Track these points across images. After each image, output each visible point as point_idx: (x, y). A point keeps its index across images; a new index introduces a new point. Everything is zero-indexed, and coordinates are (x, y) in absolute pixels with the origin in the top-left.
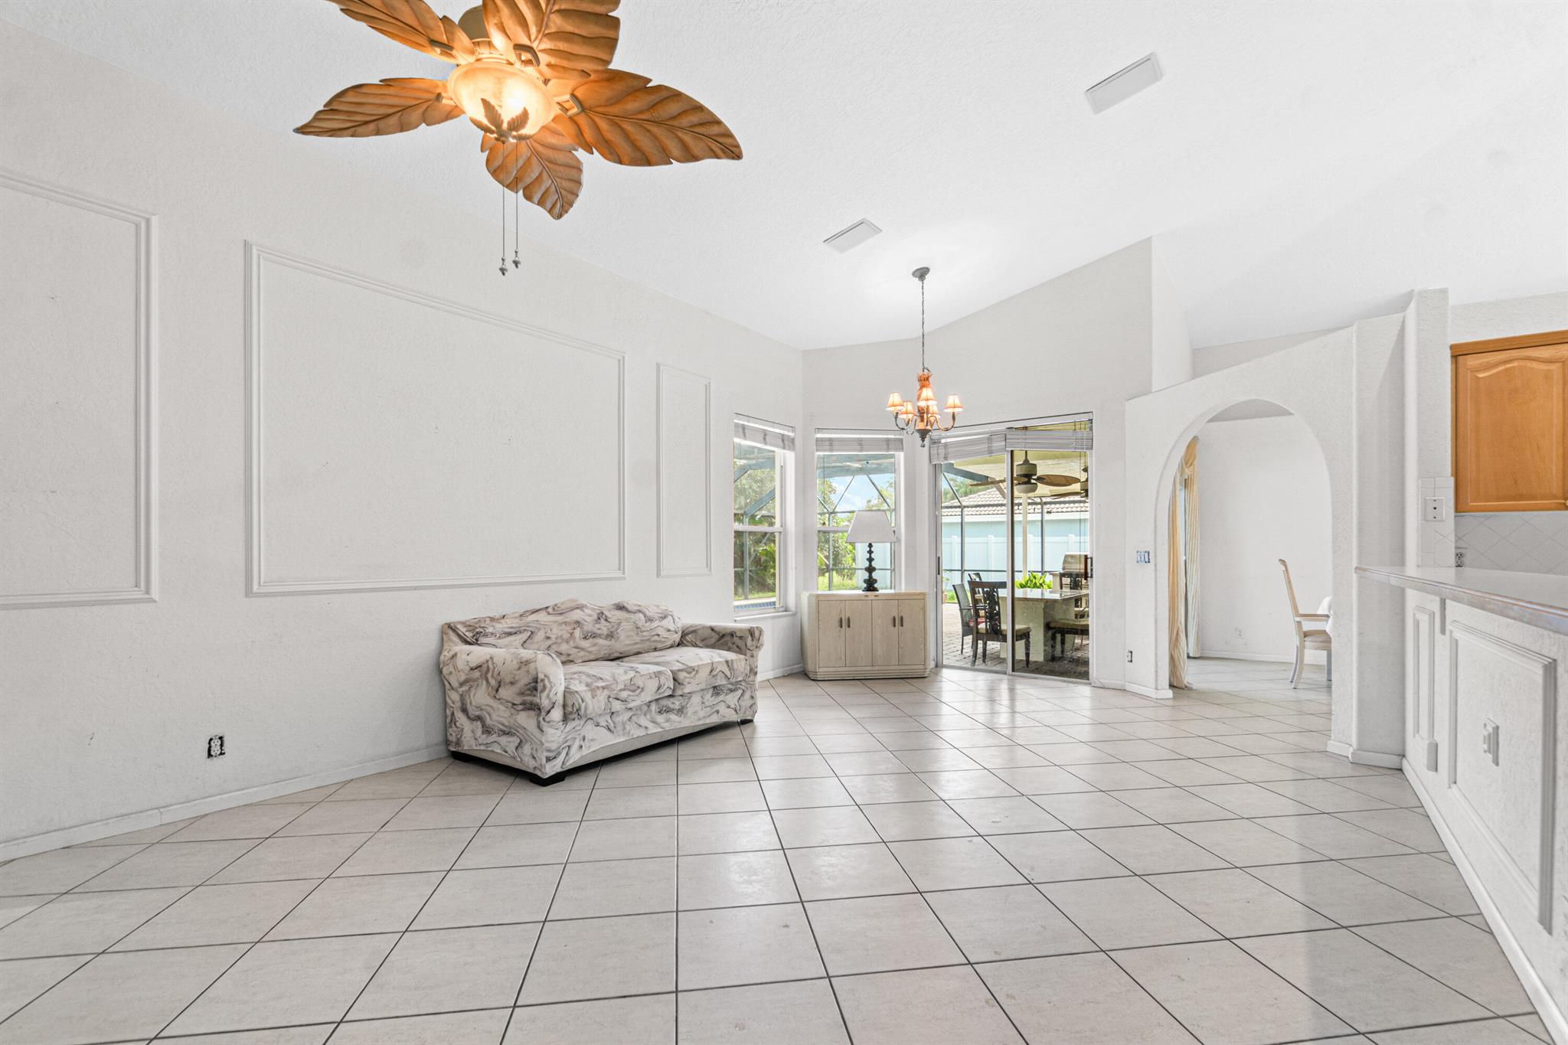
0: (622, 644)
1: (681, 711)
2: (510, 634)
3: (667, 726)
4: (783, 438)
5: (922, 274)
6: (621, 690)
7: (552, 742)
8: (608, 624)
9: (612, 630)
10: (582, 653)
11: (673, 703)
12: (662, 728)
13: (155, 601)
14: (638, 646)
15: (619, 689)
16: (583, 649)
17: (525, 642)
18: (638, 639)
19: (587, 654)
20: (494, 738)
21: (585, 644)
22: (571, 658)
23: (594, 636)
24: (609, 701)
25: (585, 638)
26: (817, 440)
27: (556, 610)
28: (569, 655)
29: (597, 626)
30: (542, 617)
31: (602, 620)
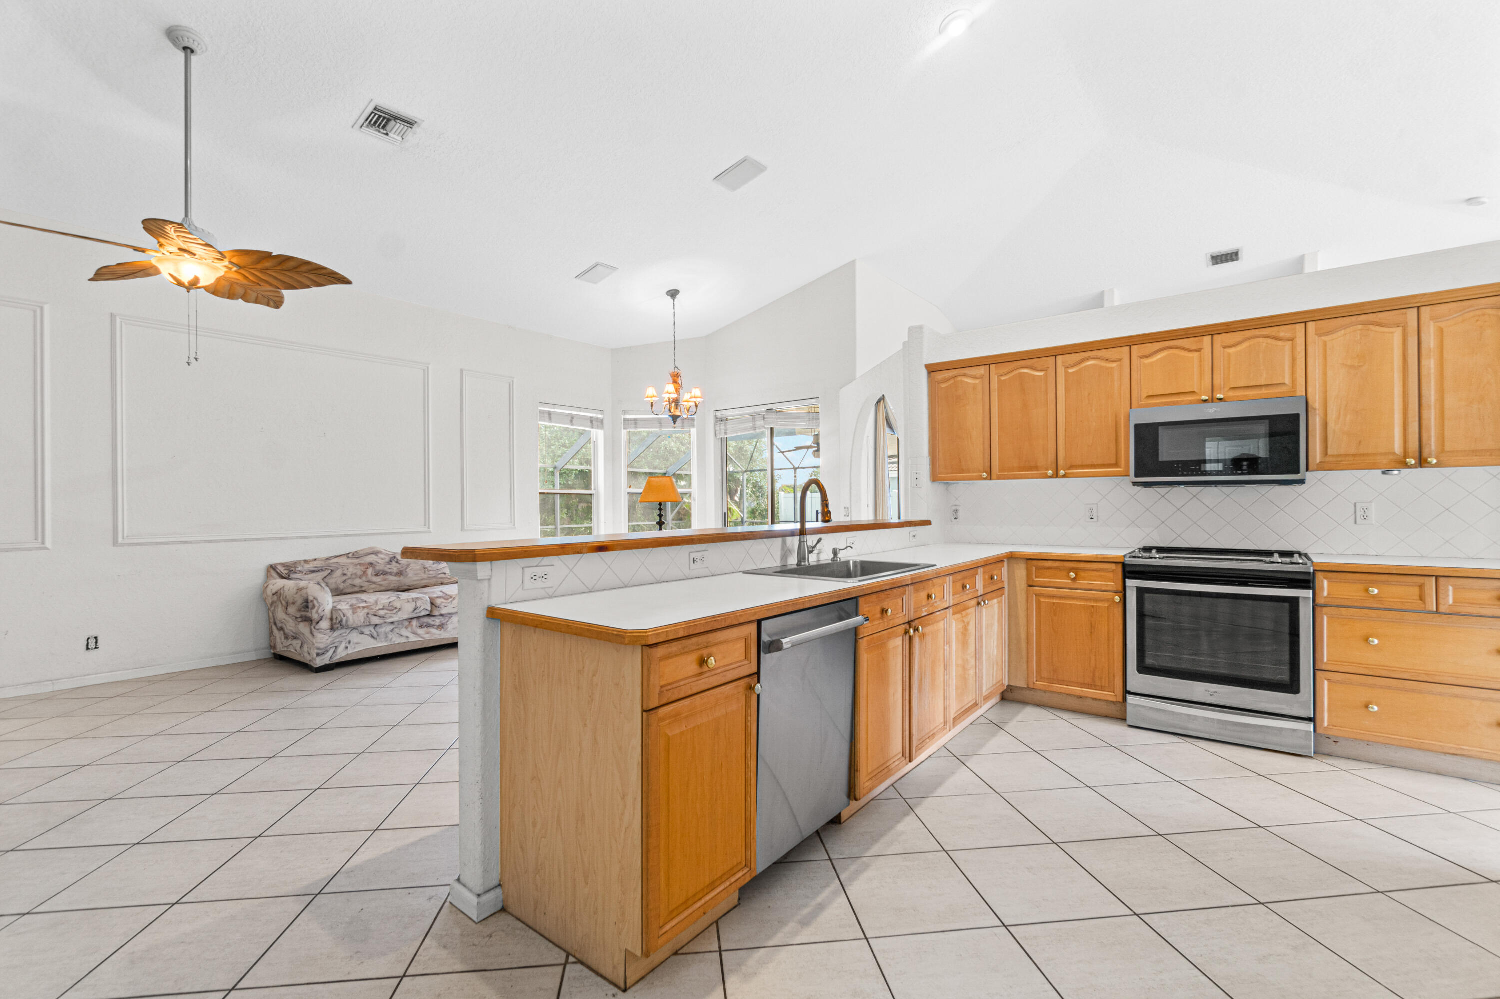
0: (406, 581)
1: (441, 626)
2: (314, 571)
3: (428, 637)
4: (592, 420)
5: (673, 294)
6: (379, 609)
7: (322, 642)
8: (398, 565)
9: (402, 569)
10: (374, 586)
11: (434, 621)
12: (422, 637)
13: (48, 549)
14: (425, 581)
15: (378, 608)
16: (375, 583)
17: (325, 577)
18: (425, 576)
19: (378, 586)
20: (290, 642)
21: (375, 579)
22: (364, 589)
23: (385, 573)
24: (368, 617)
25: (377, 575)
26: (625, 420)
27: (356, 555)
28: (362, 587)
29: (389, 566)
30: (343, 560)
31: (394, 563)
